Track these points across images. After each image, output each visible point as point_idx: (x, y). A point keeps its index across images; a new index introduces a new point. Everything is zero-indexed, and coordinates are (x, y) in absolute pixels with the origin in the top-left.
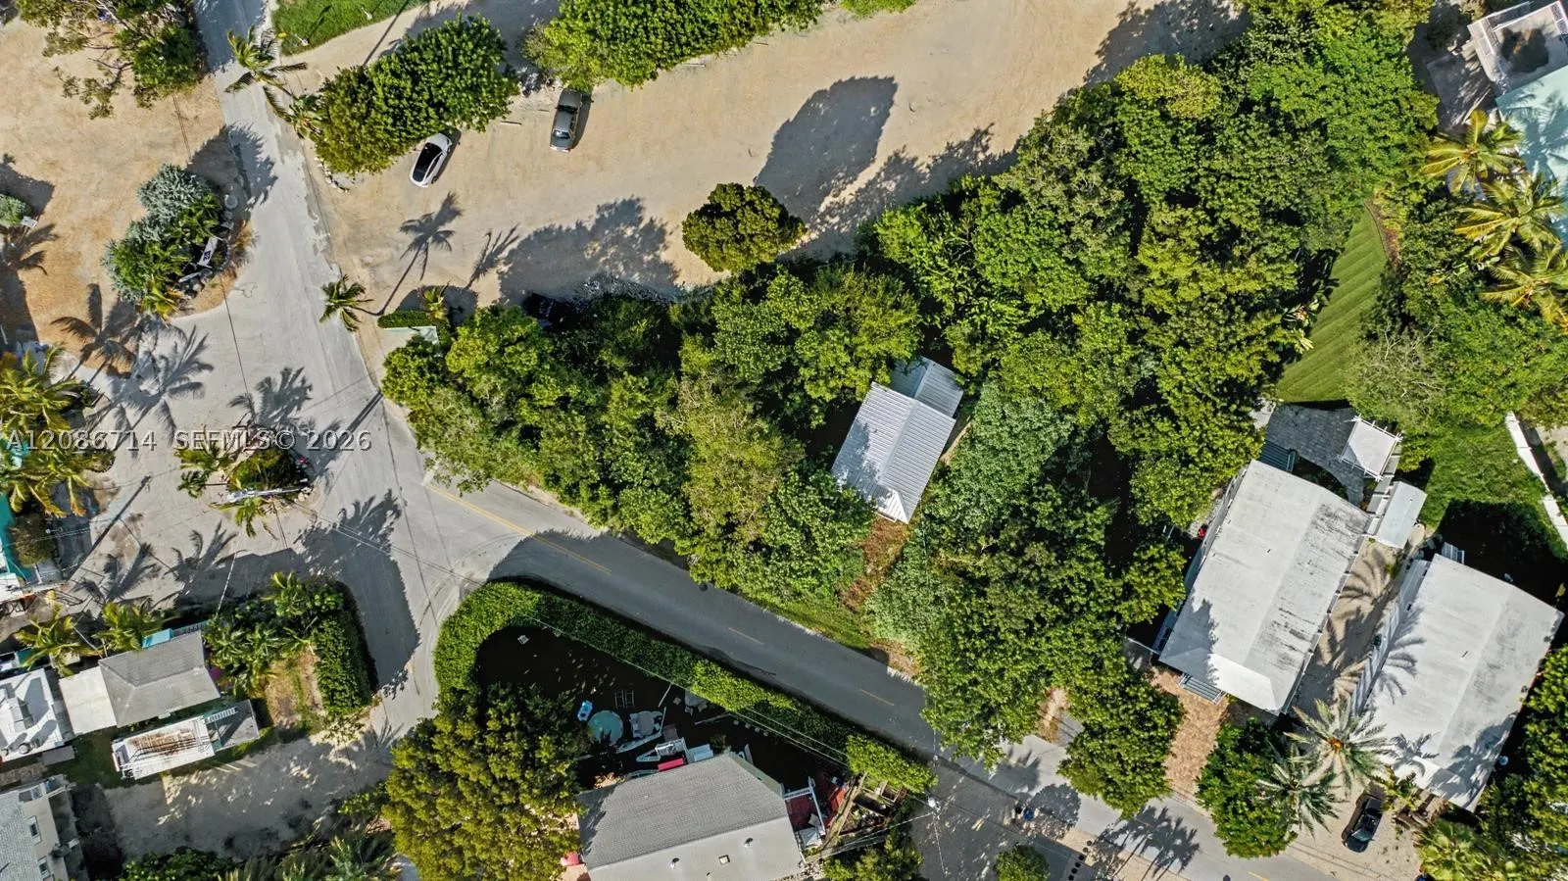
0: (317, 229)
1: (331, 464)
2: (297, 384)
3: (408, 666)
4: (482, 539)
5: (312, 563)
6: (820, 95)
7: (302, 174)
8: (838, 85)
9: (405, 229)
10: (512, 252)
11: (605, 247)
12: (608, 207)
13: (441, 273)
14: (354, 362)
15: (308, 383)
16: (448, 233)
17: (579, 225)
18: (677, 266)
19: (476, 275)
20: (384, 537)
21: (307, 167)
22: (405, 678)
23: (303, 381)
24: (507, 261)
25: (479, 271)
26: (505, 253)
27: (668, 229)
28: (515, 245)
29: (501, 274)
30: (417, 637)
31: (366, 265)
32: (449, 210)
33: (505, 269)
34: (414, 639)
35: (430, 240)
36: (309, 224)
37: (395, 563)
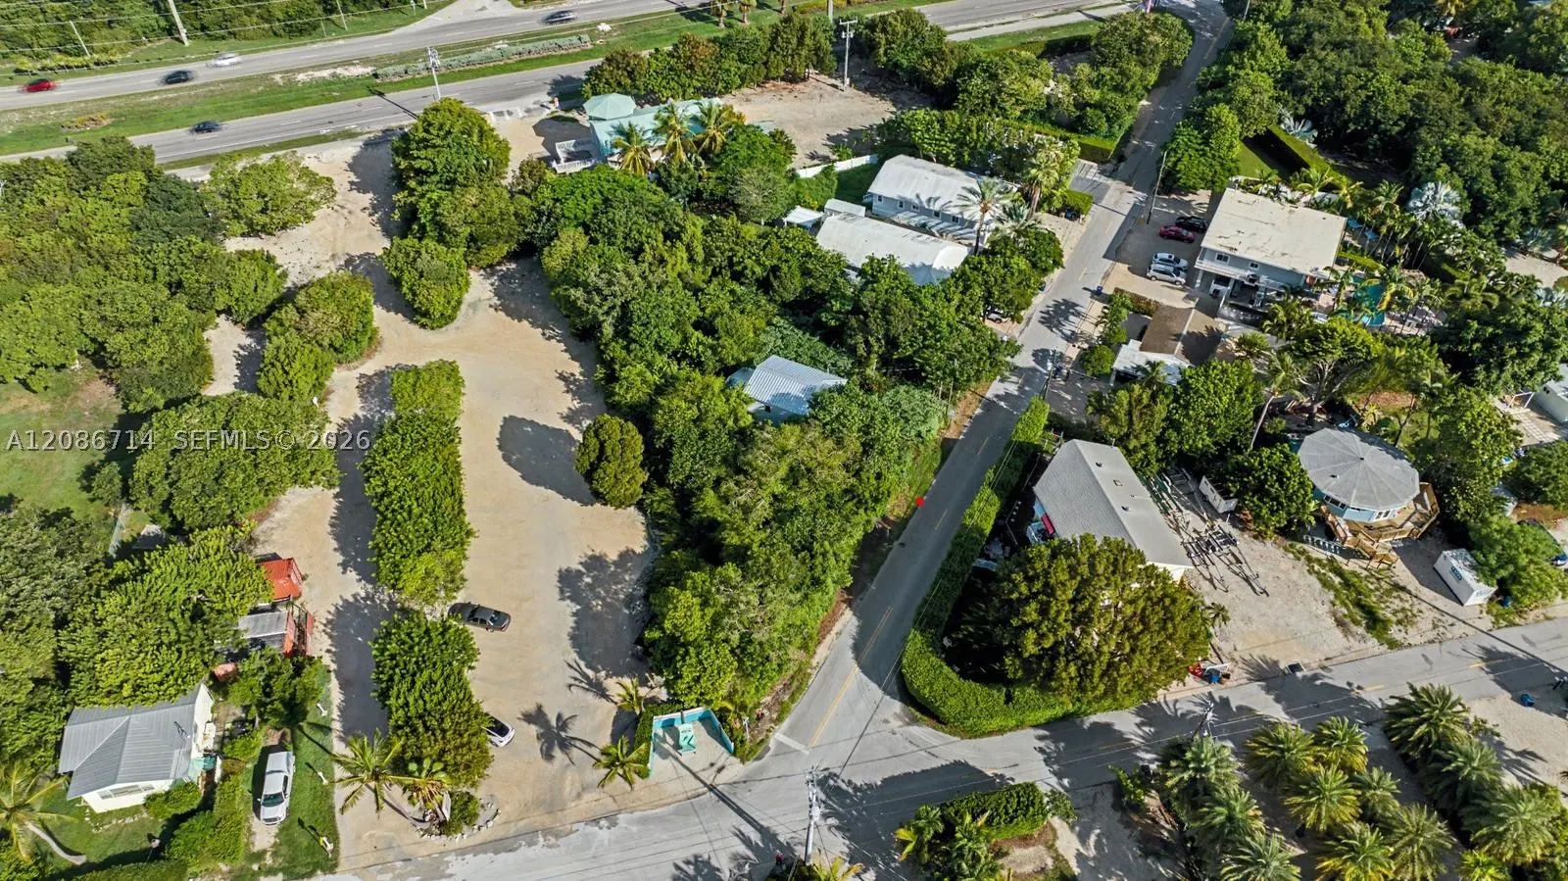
0: (530, 844)
1: (781, 839)
2: (690, 870)
3: (989, 773)
4: (862, 705)
5: (887, 864)
6: (506, 458)
7: (469, 857)
8: (500, 447)
9: (548, 756)
10: (588, 666)
11: (598, 597)
12: (562, 591)
13: (599, 728)
14: (677, 813)
15: (692, 860)
16: (559, 717)
17: (574, 614)
18: (623, 548)
19: (607, 697)
20: (856, 789)
21: (462, 852)
22: (1002, 776)
23: (688, 863)
24: (597, 671)
25: (601, 692)
26: (590, 673)
27: (590, 553)
28: (582, 664)
29: (607, 676)
30: (957, 763)
31: (579, 796)
32: (536, 717)
33: (603, 673)
34: (959, 767)
35: (563, 734)
36: (525, 852)
37: (885, 781)
